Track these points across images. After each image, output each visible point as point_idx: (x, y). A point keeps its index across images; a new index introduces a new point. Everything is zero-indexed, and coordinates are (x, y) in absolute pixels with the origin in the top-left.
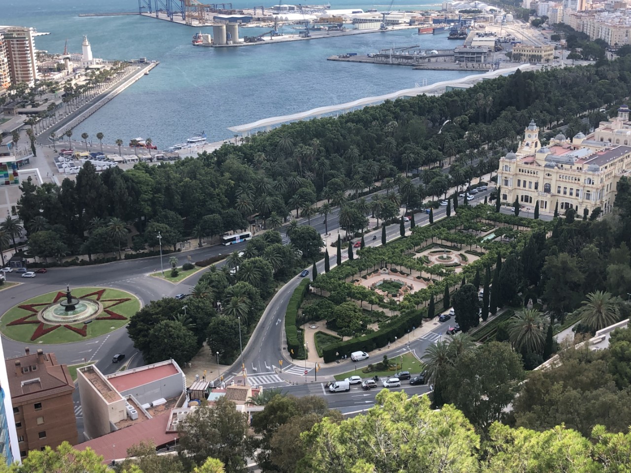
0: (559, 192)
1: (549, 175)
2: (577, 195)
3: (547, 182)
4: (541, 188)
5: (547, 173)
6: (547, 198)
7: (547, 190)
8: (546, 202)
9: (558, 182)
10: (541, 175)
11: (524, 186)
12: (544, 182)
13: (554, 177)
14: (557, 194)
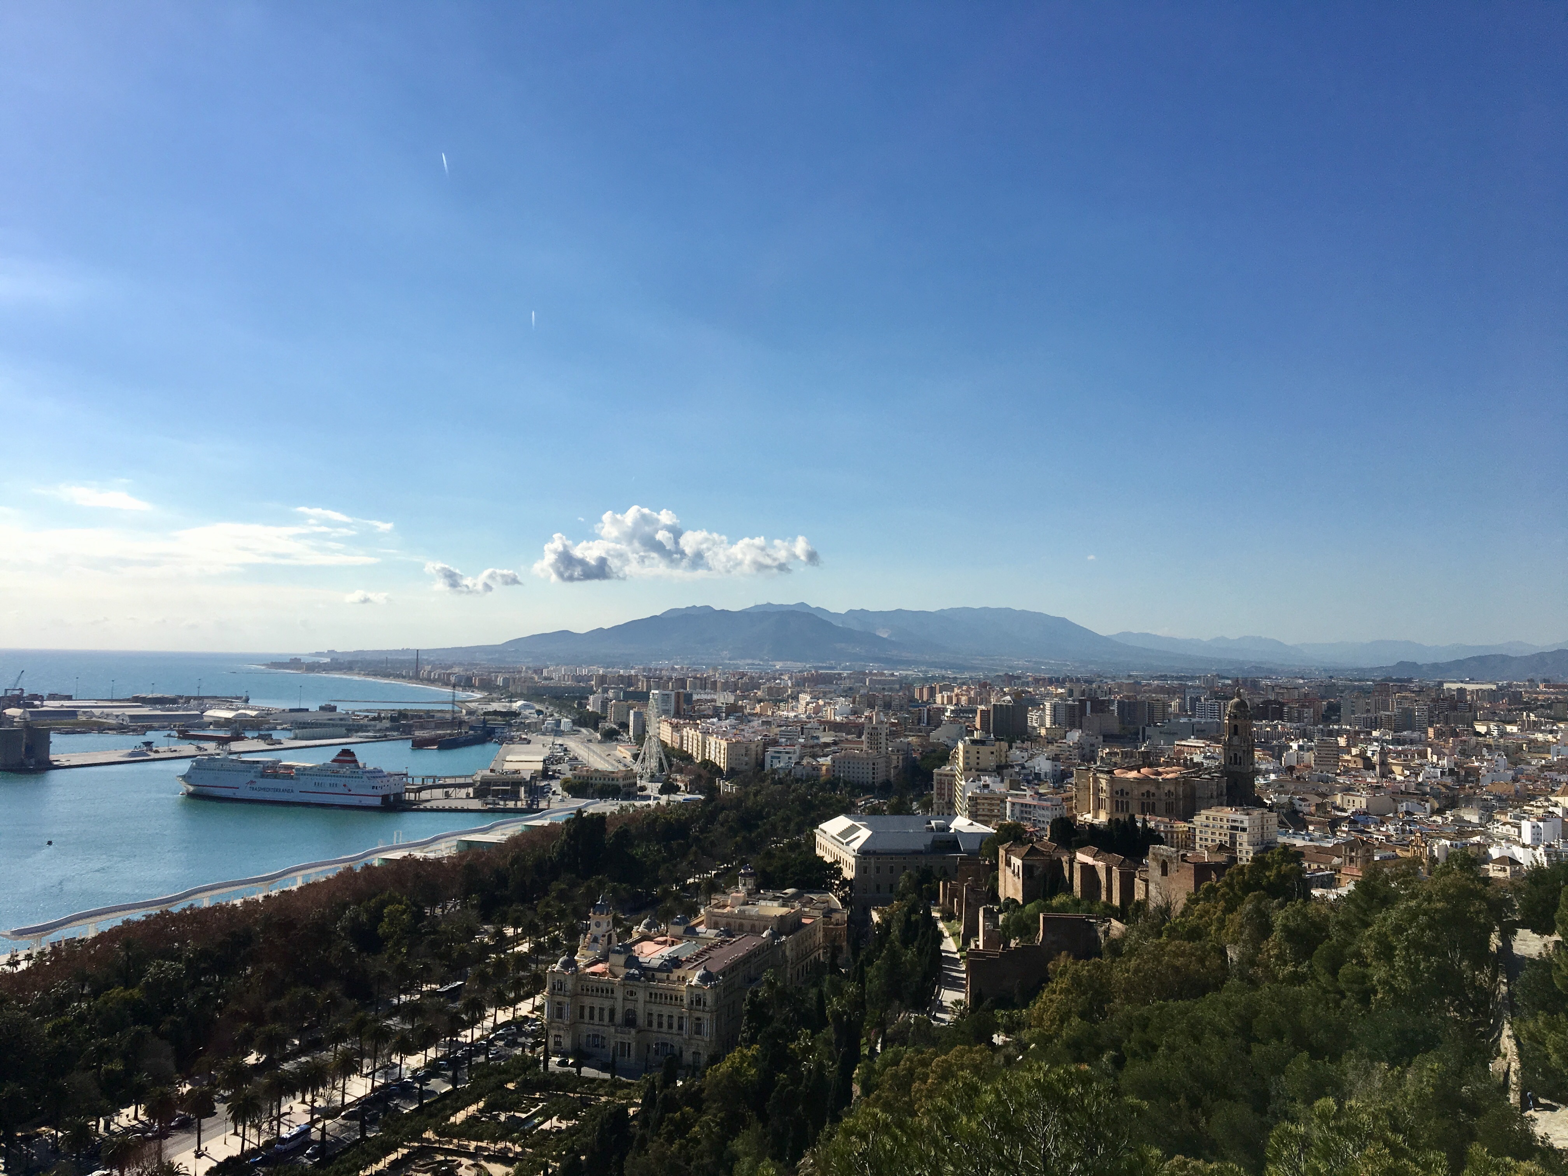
0: (650, 1024)
1: (632, 995)
2: (680, 1027)
3: (629, 1006)
4: (619, 1017)
5: (630, 989)
6: (630, 1037)
7: (630, 1021)
8: (629, 1044)
9: (649, 1006)
10: (619, 994)
11: (592, 1017)
12: (624, 1007)
13: (641, 996)
14: (646, 1028)
